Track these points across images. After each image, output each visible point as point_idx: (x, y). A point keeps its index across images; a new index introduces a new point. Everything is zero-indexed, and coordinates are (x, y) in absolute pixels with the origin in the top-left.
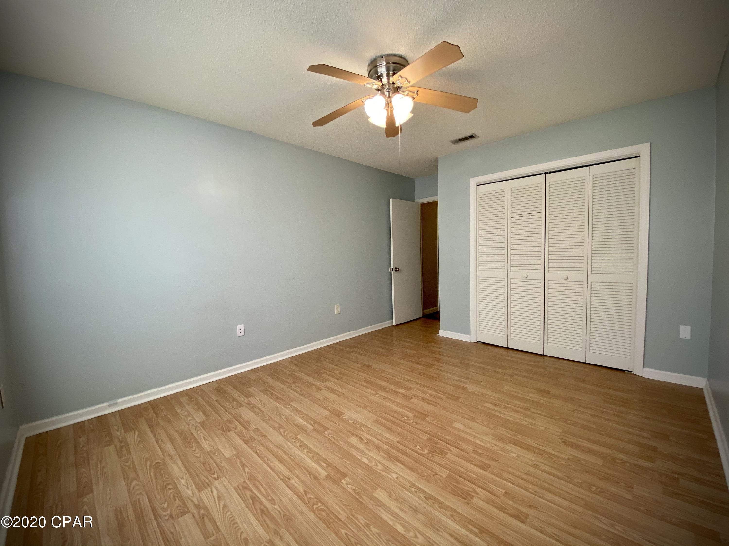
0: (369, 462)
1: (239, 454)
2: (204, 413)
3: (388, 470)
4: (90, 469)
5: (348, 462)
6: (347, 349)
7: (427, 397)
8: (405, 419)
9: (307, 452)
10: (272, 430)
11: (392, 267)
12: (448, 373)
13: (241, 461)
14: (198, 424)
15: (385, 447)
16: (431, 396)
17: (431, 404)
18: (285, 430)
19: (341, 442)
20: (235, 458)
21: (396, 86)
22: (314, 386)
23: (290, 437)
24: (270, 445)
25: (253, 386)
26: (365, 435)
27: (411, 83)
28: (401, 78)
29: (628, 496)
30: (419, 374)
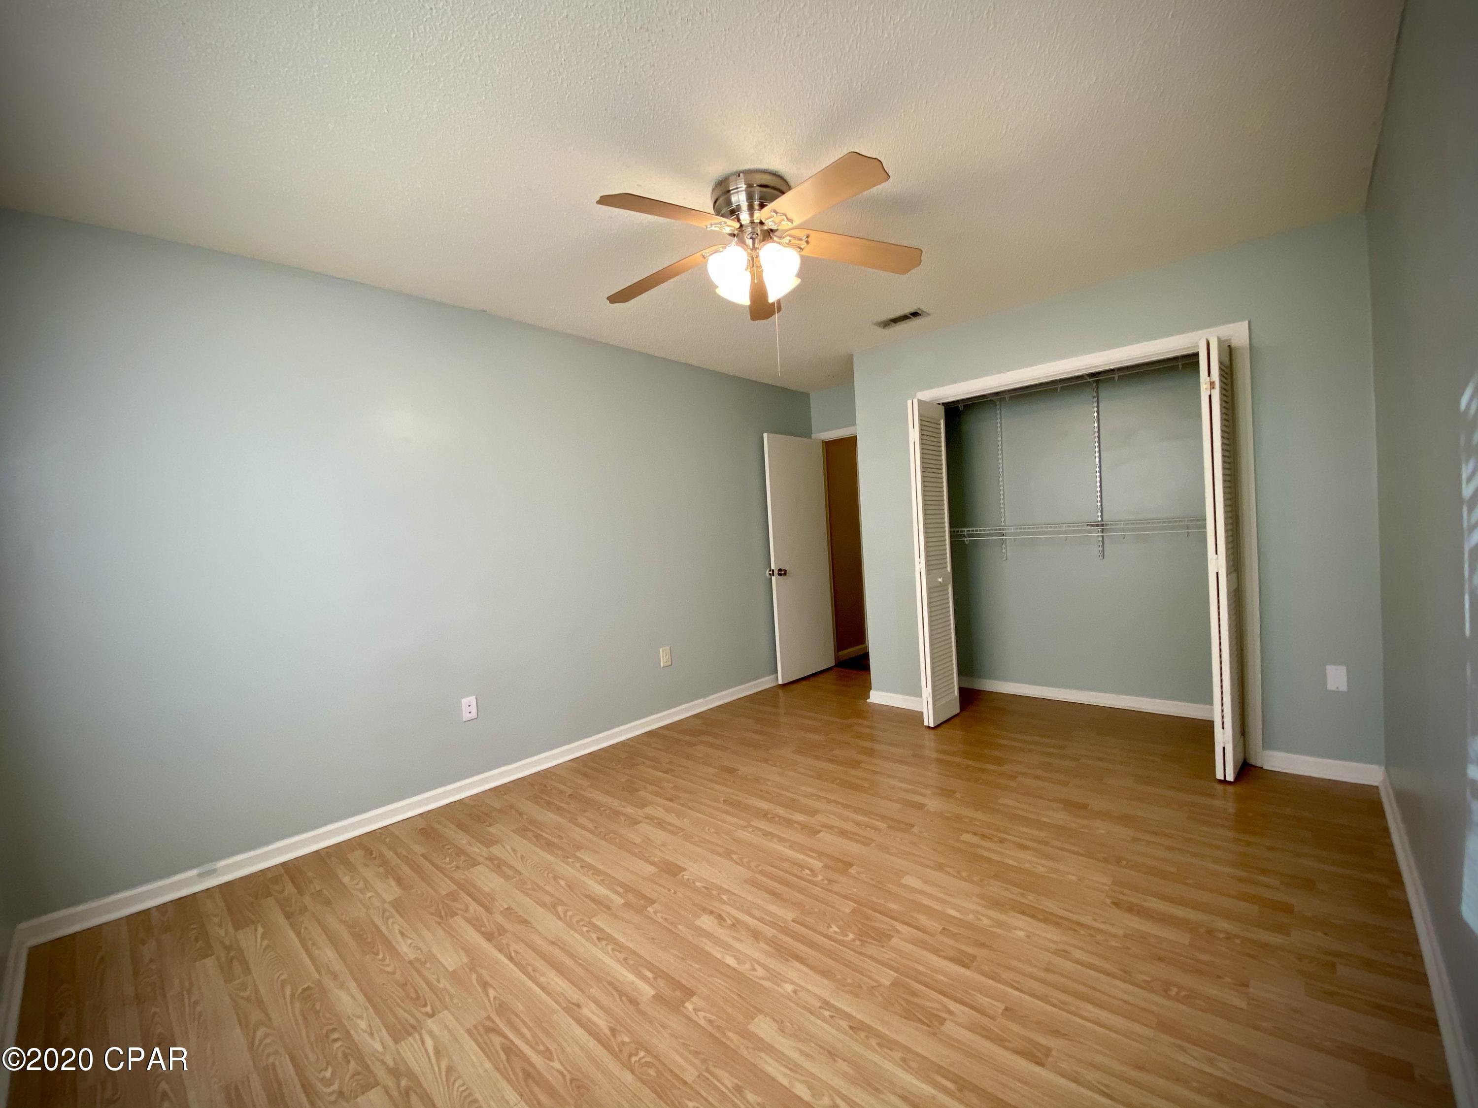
0: (738, 964)
1: (474, 961)
2: (399, 881)
3: (776, 977)
4: (167, 1008)
5: (697, 966)
6: (688, 738)
7: (849, 827)
8: (807, 874)
9: (613, 950)
10: (541, 910)
11: (773, 567)
12: (889, 776)
13: (480, 977)
14: (387, 906)
15: (770, 932)
16: (858, 824)
17: (857, 841)
18: (566, 908)
19: (680, 927)
20: (467, 970)
21: (766, 228)
22: (621, 817)
23: (578, 922)
24: (539, 941)
25: (497, 823)
26: (728, 910)
27: (795, 224)
28: (775, 214)
29: (1240, 1003)
30: (833, 782)
